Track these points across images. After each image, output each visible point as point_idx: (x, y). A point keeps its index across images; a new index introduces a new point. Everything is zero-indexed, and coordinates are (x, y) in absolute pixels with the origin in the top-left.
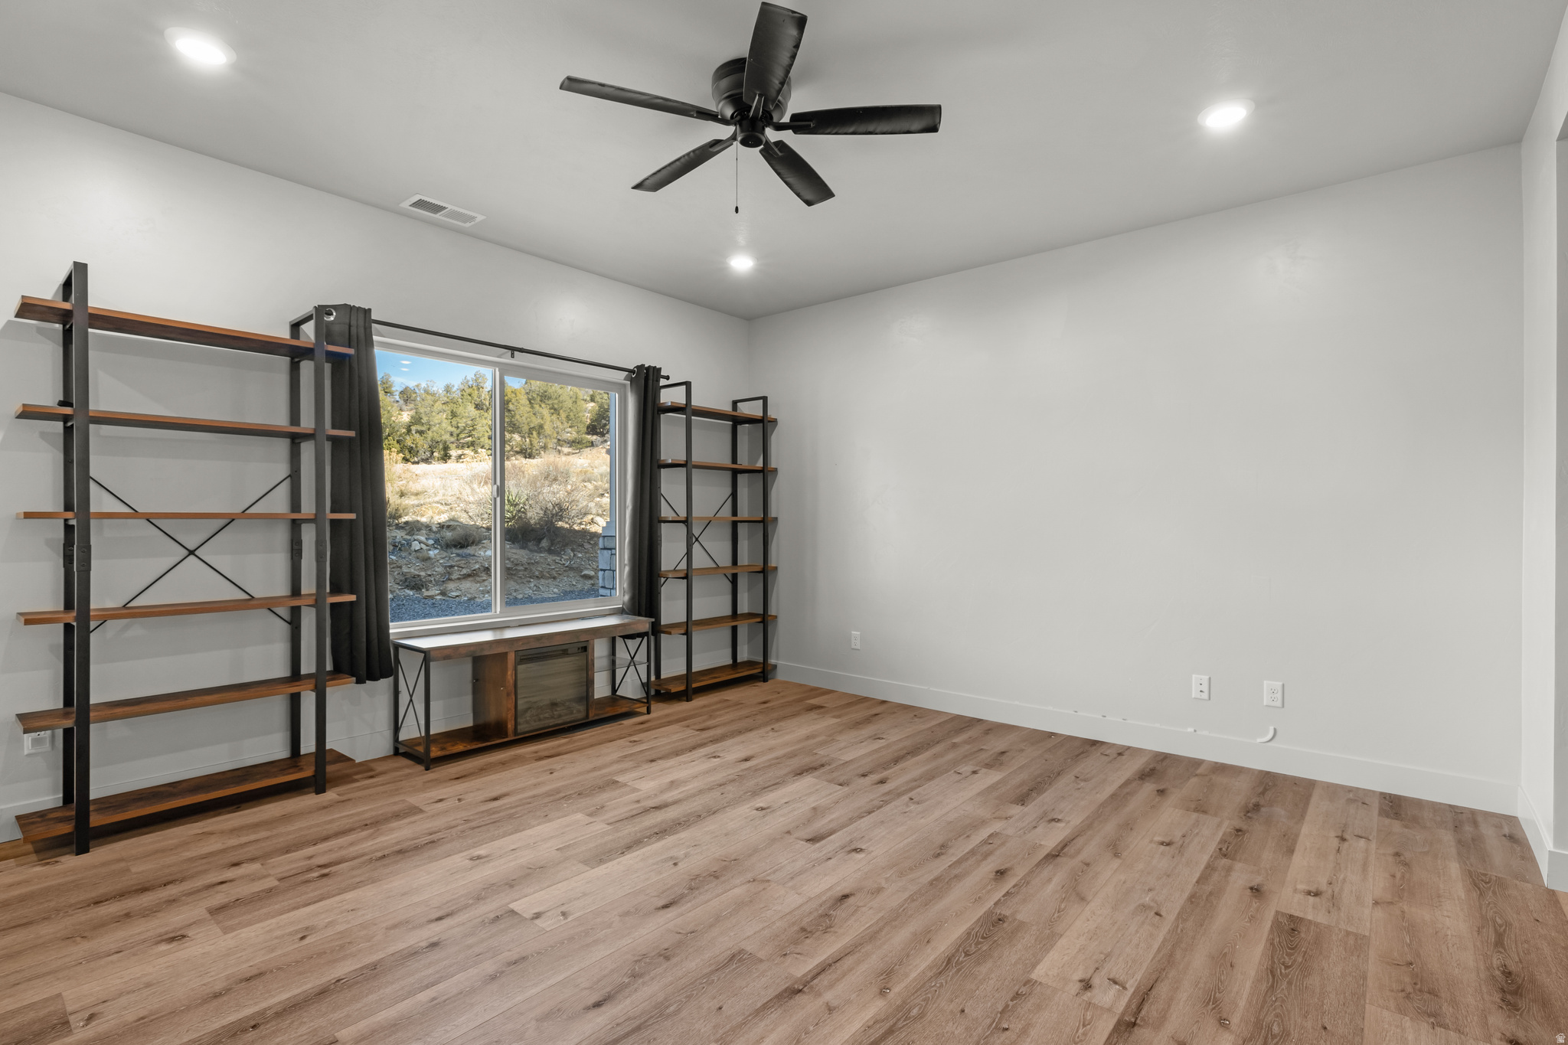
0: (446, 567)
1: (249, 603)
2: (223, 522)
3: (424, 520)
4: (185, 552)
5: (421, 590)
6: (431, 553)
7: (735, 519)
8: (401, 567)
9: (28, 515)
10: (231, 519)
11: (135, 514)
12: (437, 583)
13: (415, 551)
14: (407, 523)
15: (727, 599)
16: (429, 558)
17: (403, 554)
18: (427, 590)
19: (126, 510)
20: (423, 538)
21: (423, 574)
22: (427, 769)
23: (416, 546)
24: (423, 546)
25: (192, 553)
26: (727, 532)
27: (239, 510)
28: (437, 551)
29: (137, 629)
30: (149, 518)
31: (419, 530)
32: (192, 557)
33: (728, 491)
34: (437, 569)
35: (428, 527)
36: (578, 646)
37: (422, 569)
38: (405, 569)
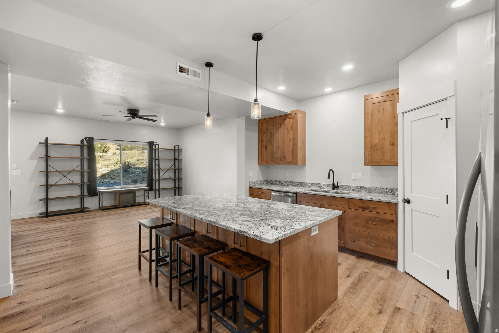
0: (143, 177)
1: (74, 184)
2: (69, 172)
3: (140, 166)
4: (64, 176)
5: (136, 183)
6: (140, 174)
7: (175, 169)
8: (132, 178)
9: (40, 172)
10: (70, 172)
11: (56, 171)
12: (140, 181)
13: (136, 174)
14: (136, 167)
15: (174, 184)
16: (139, 175)
17: (133, 174)
18: (138, 183)
19: (55, 170)
20: (139, 171)
21: (137, 179)
22: (102, 211)
23: (137, 173)
24: (138, 173)
25: (65, 176)
26: (173, 171)
27: (72, 170)
28: (141, 174)
29: (57, 188)
30: (59, 172)
31: (138, 169)
32: (65, 177)
33: (174, 163)
34: (141, 178)
35: (141, 168)
36: (133, 192)
37: (137, 178)
38: (133, 178)
